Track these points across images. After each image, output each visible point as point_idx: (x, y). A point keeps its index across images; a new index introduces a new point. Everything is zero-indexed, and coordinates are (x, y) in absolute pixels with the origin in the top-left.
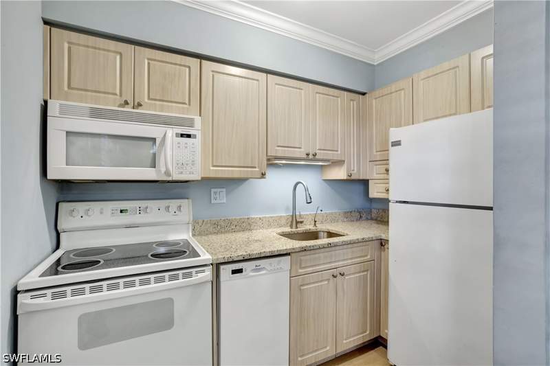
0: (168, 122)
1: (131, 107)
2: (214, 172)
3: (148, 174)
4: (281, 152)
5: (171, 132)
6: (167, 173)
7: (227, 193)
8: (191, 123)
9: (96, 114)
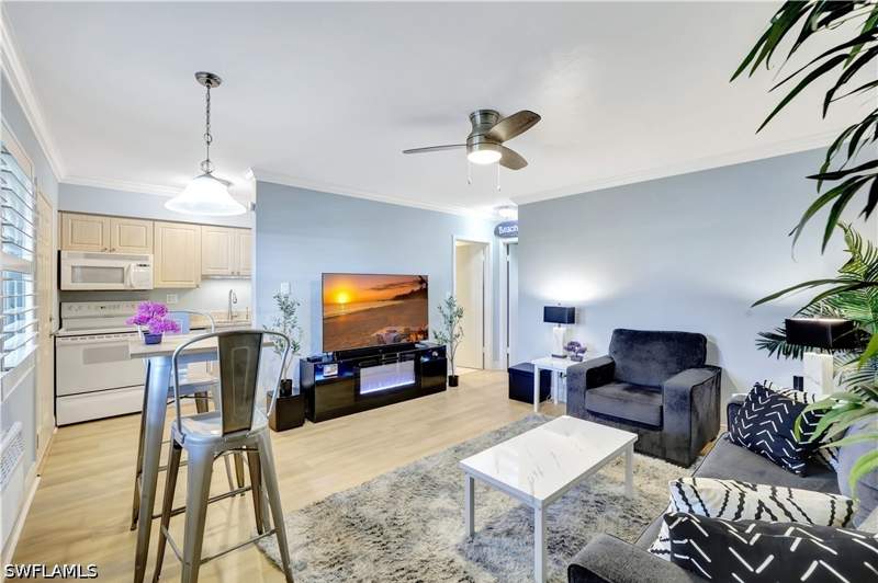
0: (132, 258)
1: (109, 251)
2: (161, 285)
3: (120, 286)
4: (211, 272)
5: (133, 264)
6: (131, 286)
7: (179, 298)
8: (146, 258)
9: (88, 256)
